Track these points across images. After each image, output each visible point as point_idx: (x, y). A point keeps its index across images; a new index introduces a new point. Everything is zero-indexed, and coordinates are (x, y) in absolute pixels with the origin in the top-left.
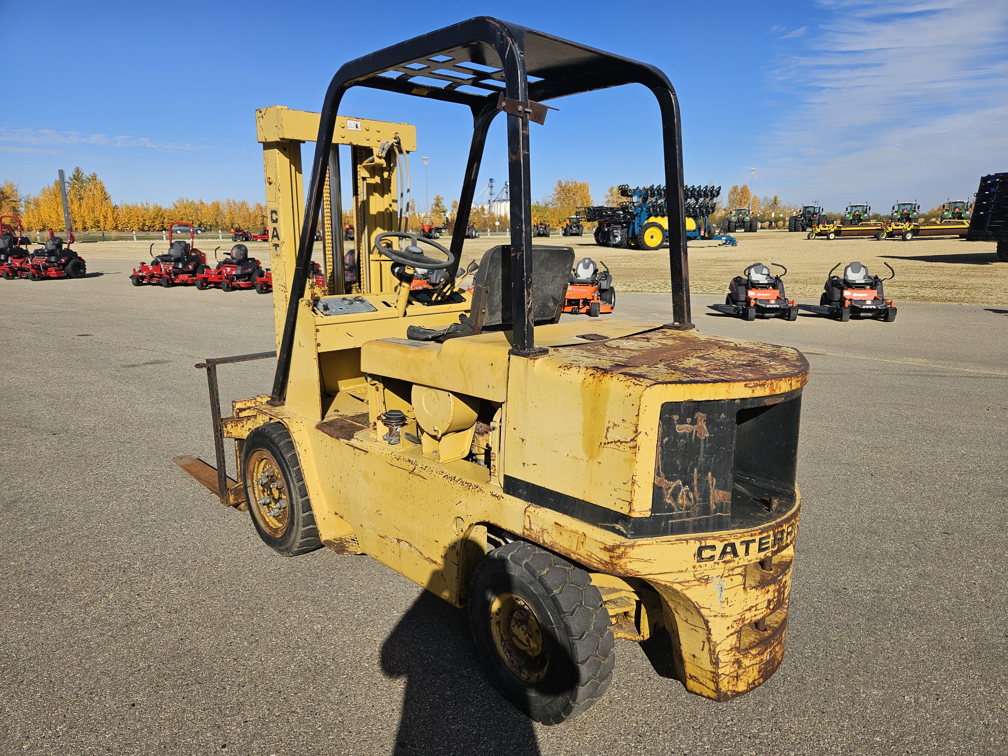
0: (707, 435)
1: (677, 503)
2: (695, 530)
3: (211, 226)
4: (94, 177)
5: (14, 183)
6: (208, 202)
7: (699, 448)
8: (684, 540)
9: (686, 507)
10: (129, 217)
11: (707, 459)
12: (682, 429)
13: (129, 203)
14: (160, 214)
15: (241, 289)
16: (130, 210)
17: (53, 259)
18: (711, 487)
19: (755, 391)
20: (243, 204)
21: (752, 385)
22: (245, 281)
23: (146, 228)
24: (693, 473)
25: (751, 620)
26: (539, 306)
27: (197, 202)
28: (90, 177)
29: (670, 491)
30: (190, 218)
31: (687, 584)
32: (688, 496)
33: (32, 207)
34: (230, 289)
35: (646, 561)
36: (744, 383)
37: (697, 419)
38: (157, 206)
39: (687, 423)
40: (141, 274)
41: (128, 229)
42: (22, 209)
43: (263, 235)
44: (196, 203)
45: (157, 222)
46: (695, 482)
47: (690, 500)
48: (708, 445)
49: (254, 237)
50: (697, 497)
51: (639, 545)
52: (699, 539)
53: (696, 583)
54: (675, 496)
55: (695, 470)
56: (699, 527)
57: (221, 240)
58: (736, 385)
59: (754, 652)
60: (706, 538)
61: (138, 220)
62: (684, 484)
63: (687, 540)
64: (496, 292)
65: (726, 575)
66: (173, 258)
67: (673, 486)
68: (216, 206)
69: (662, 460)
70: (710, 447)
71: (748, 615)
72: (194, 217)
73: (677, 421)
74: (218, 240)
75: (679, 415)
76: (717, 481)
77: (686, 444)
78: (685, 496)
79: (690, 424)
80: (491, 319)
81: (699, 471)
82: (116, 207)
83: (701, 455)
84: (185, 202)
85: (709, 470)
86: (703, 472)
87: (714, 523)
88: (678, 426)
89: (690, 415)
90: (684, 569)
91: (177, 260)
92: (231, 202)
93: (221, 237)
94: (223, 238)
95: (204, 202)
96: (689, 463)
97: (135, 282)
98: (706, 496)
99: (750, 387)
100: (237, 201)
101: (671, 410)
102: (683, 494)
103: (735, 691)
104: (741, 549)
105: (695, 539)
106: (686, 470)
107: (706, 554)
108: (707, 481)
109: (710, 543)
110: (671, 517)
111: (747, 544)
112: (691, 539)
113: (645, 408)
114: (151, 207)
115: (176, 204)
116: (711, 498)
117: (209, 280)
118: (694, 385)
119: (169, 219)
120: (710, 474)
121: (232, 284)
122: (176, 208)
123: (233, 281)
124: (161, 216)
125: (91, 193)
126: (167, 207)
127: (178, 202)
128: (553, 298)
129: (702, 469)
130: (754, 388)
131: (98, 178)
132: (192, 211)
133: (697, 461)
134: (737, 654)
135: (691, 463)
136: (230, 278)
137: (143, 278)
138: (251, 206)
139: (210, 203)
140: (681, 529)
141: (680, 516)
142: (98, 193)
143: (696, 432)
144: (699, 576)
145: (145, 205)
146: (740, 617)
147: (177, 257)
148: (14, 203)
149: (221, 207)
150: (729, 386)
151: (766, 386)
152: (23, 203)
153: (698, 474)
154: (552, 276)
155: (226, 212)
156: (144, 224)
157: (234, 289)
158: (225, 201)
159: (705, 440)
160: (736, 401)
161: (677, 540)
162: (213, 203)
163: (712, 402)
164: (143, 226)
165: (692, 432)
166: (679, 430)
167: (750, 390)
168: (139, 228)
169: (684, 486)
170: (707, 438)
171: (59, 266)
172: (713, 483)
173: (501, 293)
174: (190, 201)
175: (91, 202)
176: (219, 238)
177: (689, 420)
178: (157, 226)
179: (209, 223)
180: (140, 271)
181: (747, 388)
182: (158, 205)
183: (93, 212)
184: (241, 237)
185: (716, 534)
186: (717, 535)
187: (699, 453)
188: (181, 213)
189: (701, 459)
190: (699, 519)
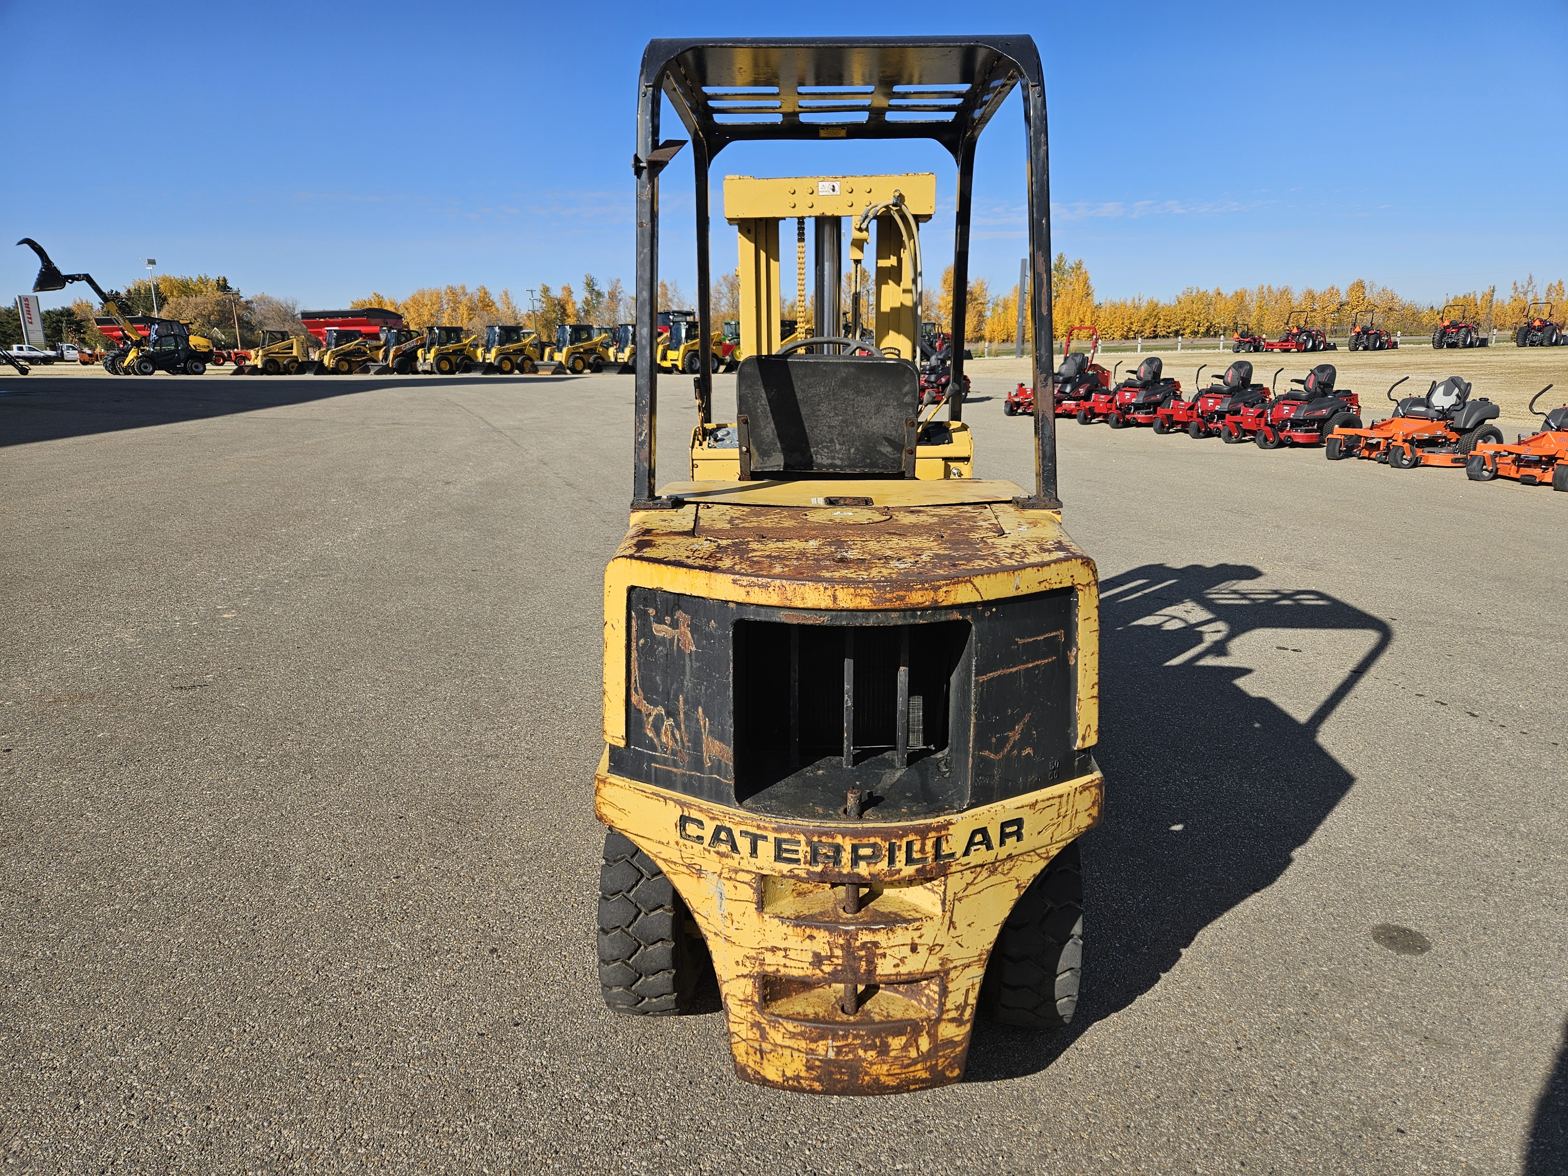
0: (694, 649)
1: (660, 740)
2: (686, 790)
3: (1225, 329)
4: (1079, 266)
5: (986, 281)
6: (1228, 292)
7: (684, 665)
8: (662, 797)
9: (672, 750)
10: (1111, 319)
11: (695, 685)
12: (661, 630)
13: (1117, 300)
14: (1155, 313)
15: (1139, 425)
16: (1115, 308)
17: (933, 378)
18: (703, 730)
19: (751, 593)
20: (1285, 292)
21: (745, 583)
22: (1146, 413)
23: (1131, 334)
24: (678, 702)
25: (778, 970)
26: (857, 449)
27: (1211, 292)
28: (1074, 266)
29: (651, 719)
30: (1196, 318)
31: (673, 866)
32: (673, 734)
33: (1000, 310)
34: (1120, 425)
35: (620, 810)
36: (732, 577)
37: (678, 620)
38: (1152, 302)
39: (666, 624)
40: (1017, 400)
41: (1107, 336)
42: (988, 314)
43: (1284, 341)
44: (1211, 294)
45: (1148, 325)
46: (682, 716)
47: (676, 741)
48: (696, 665)
49: (1269, 344)
50: (685, 739)
51: (610, 783)
52: (682, 804)
53: (684, 869)
54: (657, 728)
55: (681, 698)
56: (689, 788)
57: (1221, 351)
58: (720, 577)
59: (790, 1026)
60: (690, 806)
61: (1123, 323)
62: (669, 714)
63: (665, 799)
64: (762, 424)
65: (725, 875)
66: (1061, 378)
67: (654, 713)
68: (1240, 297)
69: (639, 670)
70: (699, 668)
71: (769, 957)
72: (1202, 316)
73: (654, 617)
74: (1217, 351)
75: (656, 608)
76: (710, 724)
77: (667, 655)
78: (669, 733)
79: (670, 626)
80: (764, 462)
81: (686, 702)
82: (1099, 307)
83: (688, 677)
84: (1194, 294)
85: (700, 704)
86: (693, 704)
87: (711, 788)
88: (655, 625)
89: (669, 613)
90: (665, 842)
91: (1066, 381)
92: (1265, 289)
93: (1221, 347)
94: (1224, 348)
95: (1222, 291)
96: (672, 684)
97: (1008, 410)
98: (697, 742)
99: (741, 586)
100: (1274, 288)
101: (645, 599)
102: (666, 728)
103: (759, 1073)
104: (744, 844)
105: (677, 802)
106: (668, 693)
107: (692, 829)
108: (698, 720)
109: (695, 814)
110: (653, 759)
111: (755, 840)
112: (671, 799)
113: (610, 589)
114: (1144, 304)
115: (1181, 296)
116: (704, 749)
117: (1096, 411)
118: (663, 566)
119: (1165, 320)
120: (700, 710)
121: (1124, 418)
122: (1180, 302)
123: (1129, 413)
124: (1156, 316)
125: (1071, 288)
126: (1167, 303)
127: (1184, 294)
128: (887, 439)
129: (690, 699)
130: (748, 589)
131: (1083, 266)
132: (1201, 307)
133: (683, 684)
134: (756, 1013)
135: (675, 686)
136: (1124, 409)
137: (1019, 405)
138: (1296, 296)
139: (1231, 293)
140: (665, 781)
141: (665, 761)
142: (1079, 287)
143: (679, 640)
144: (688, 861)
145: (1137, 301)
146: (755, 955)
147: (1066, 376)
148: (981, 306)
149: (1248, 298)
150: (710, 577)
151: (771, 589)
152: (990, 305)
153: (684, 705)
154: (873, 403)
155: (1253, 306)
156: (1130, 328)
157: (1127, 424)
158: (1255, 289)
159: (690, 655)
160: (731, 605)
161: (653, 793)
162: (1236, 293)
163: (697, 599)
164: (1128, 332)
165: (673, 638)
166: (657, 631)
167: (743, 591)
168: (1122, 335)
169: (668, 718)
170: (693, 654)
171: (938, 388)
172: (705, 724)
173: (773, 425)
174: (1201, 291)
175: (1068, 300)
176: (1218, 348)
177: (668, 619)
178: (1147, 331)
179: (1222, 325)
180: (1016, 395)
181: (737, 587)
182: (1155, 300)
183: (1069, 314)
184: (1247, 346)
185: (705, 804)
186: (705, 807)
187: (684, 673)
188: (1185, 311)
189: (688, 683)
190: (690, 775)
